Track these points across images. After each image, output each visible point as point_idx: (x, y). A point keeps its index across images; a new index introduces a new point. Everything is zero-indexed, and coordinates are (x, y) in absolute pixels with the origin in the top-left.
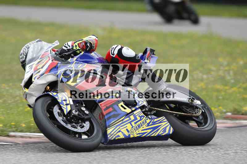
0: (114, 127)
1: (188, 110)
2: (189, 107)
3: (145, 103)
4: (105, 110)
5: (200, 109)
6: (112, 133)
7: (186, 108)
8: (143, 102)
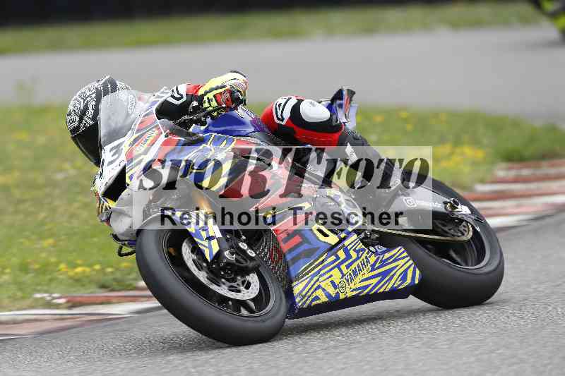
0: (307, 278)
1: (446, 229)
2: (447, 223)
4: (286, 240)
6: (304, 293)
7: (440, 224)
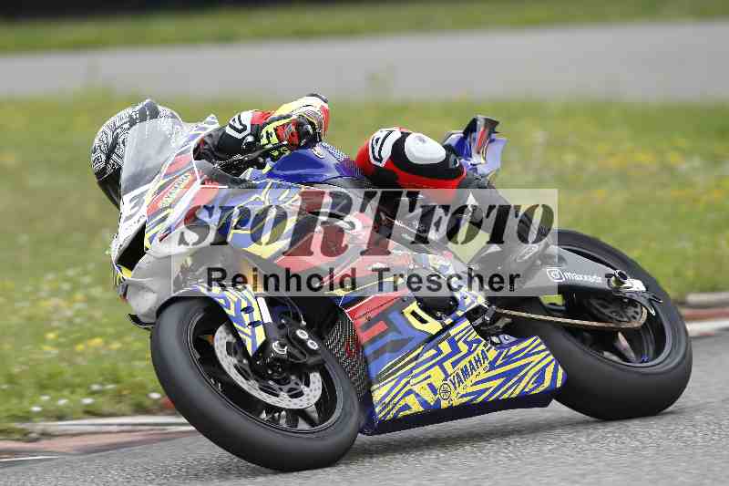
0: (393, 380)
1: (606, 312)
2: (610, 303)
3: (481, 301)
4: (365, 328)
5: (642, 305)
6: (387, 400)
7: (599, 304)
8: (476, 298)
